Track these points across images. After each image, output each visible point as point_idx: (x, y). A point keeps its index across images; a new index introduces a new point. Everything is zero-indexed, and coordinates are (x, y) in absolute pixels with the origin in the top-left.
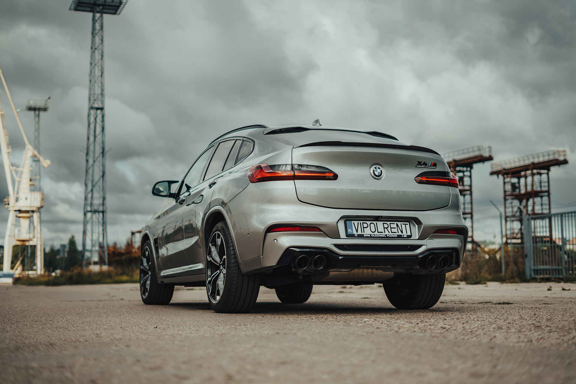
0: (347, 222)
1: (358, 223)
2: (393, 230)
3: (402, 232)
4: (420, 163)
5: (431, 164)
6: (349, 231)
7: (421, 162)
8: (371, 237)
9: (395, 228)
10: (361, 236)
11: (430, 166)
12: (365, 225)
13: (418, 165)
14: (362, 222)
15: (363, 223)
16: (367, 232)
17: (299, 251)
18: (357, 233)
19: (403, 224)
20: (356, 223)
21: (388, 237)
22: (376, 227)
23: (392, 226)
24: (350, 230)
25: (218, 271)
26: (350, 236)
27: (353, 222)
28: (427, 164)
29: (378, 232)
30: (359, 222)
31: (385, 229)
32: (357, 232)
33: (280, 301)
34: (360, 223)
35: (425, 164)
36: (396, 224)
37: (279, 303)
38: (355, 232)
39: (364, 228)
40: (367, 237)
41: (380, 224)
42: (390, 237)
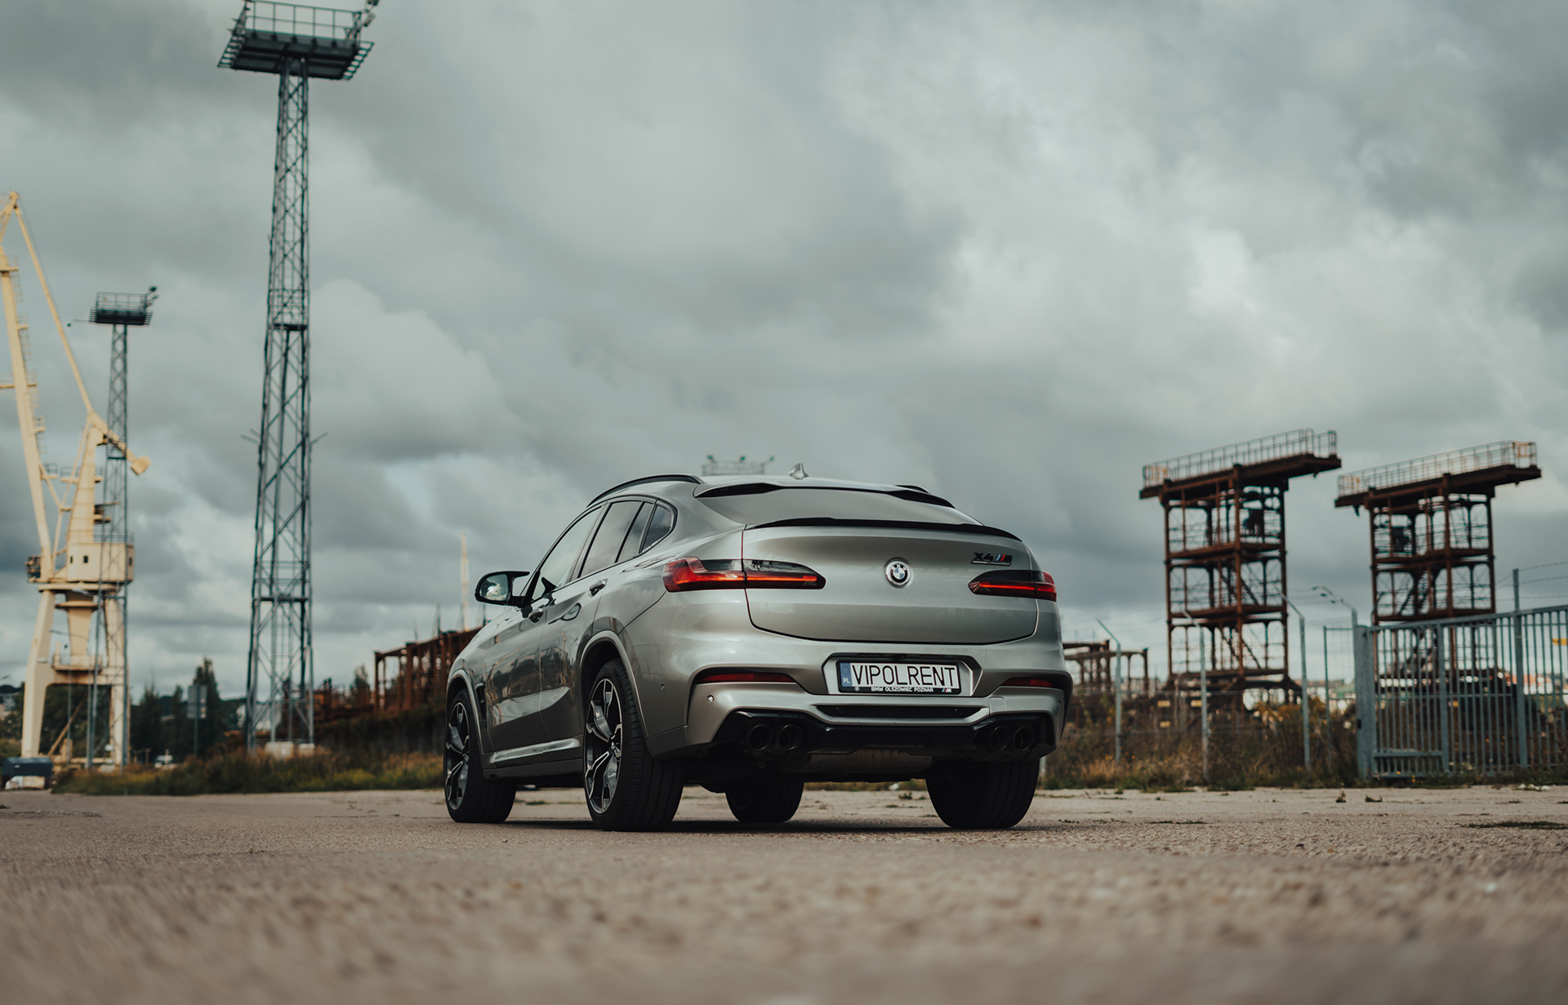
0: (842, 665)
1: (862, 667)
2: (926, 680)
3: (943, 683)
4: (979, 557)
5: (1001, 557)
6: (845, 680)
7: (982, 554)
8: (884, 692)
9: (930, 676)
10: (866, 691)
11: (999, 561)
12: (874, 671)
13: (975, 559)
14: (868, 665)
15: (871, 667)
16: (878, 683)
17: (753, 717)
18: (860, 686)
19: (946, 668)
20: (858, 666)
21: (917, 692)
22: (895, 674)
23: (925, 672)
24: (847, 679)
25: (607, 753)
26: (844, 690)
27: (852, 664)
28: (992, 557)
29: (898, 683)
30: (864, 665)
31: (912, 678)
32: (859, 683)
33: (737, 820)
34: (866, 667)
35: (990, 558)
36: (931, 669)
37: (734, 822)
38: (855, 684)
39: (872, 675)
40: (877, 692)
41: (902, 669)
42: (920, 693)
